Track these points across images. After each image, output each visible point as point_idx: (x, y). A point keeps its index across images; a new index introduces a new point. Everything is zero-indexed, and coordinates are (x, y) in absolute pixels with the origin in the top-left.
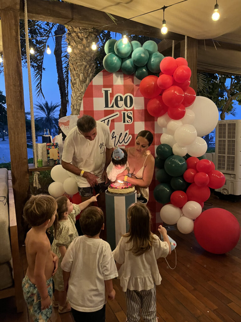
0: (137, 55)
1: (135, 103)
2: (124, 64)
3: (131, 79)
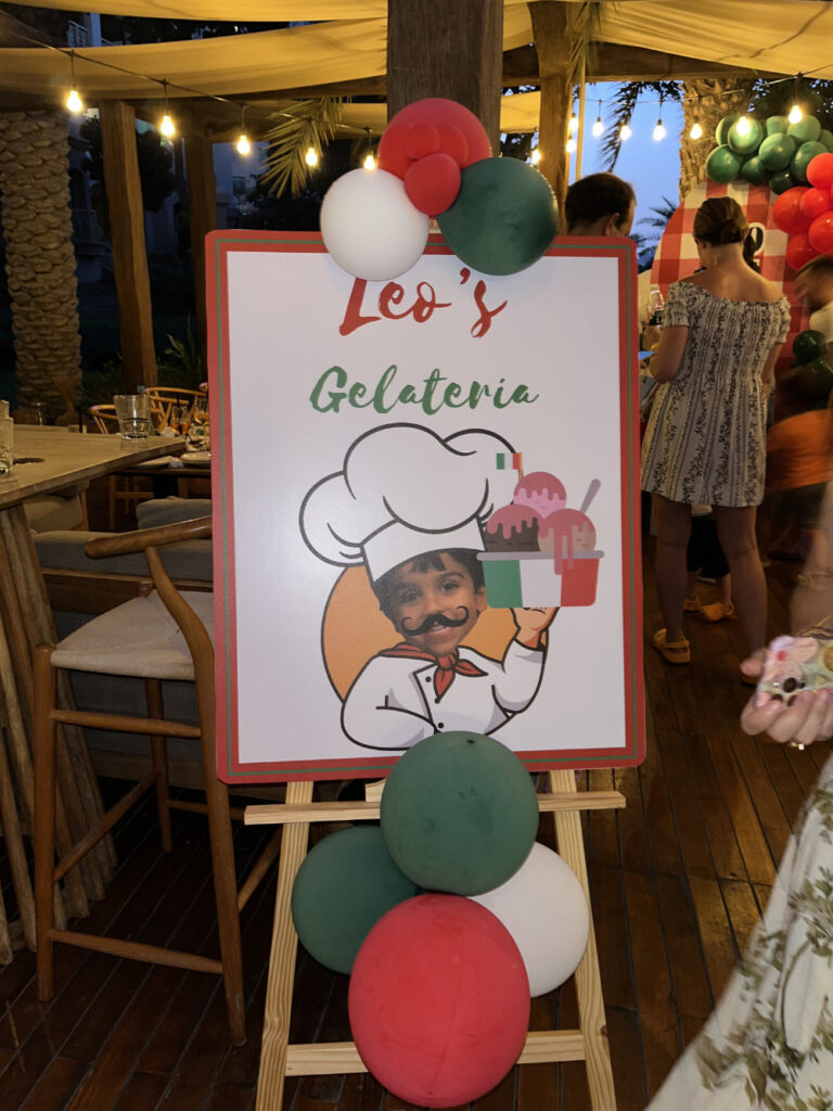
0: (768, 149)
1: (767, 243)
2: (745, 167)
3: (764, 195)
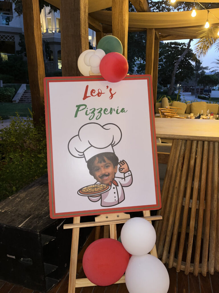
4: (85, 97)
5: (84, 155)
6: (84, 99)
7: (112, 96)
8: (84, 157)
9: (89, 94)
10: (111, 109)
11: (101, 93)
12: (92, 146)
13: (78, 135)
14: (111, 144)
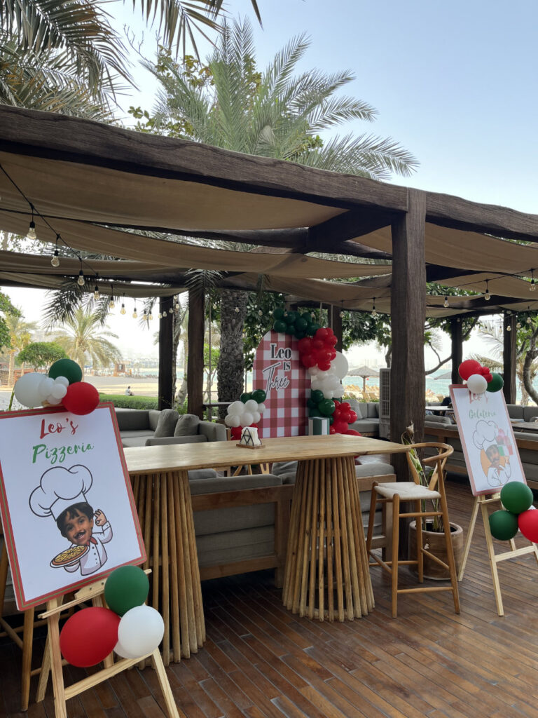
4: (43, 435)
5: (51, 511)
6: (41, 437)
7: (74, 430)
8: (52, 514)
9: (46, 431)
10: (76, 447)
11: (61, 428)
12: (59, 498)
13: (41, 486)
14: (82, 491)
